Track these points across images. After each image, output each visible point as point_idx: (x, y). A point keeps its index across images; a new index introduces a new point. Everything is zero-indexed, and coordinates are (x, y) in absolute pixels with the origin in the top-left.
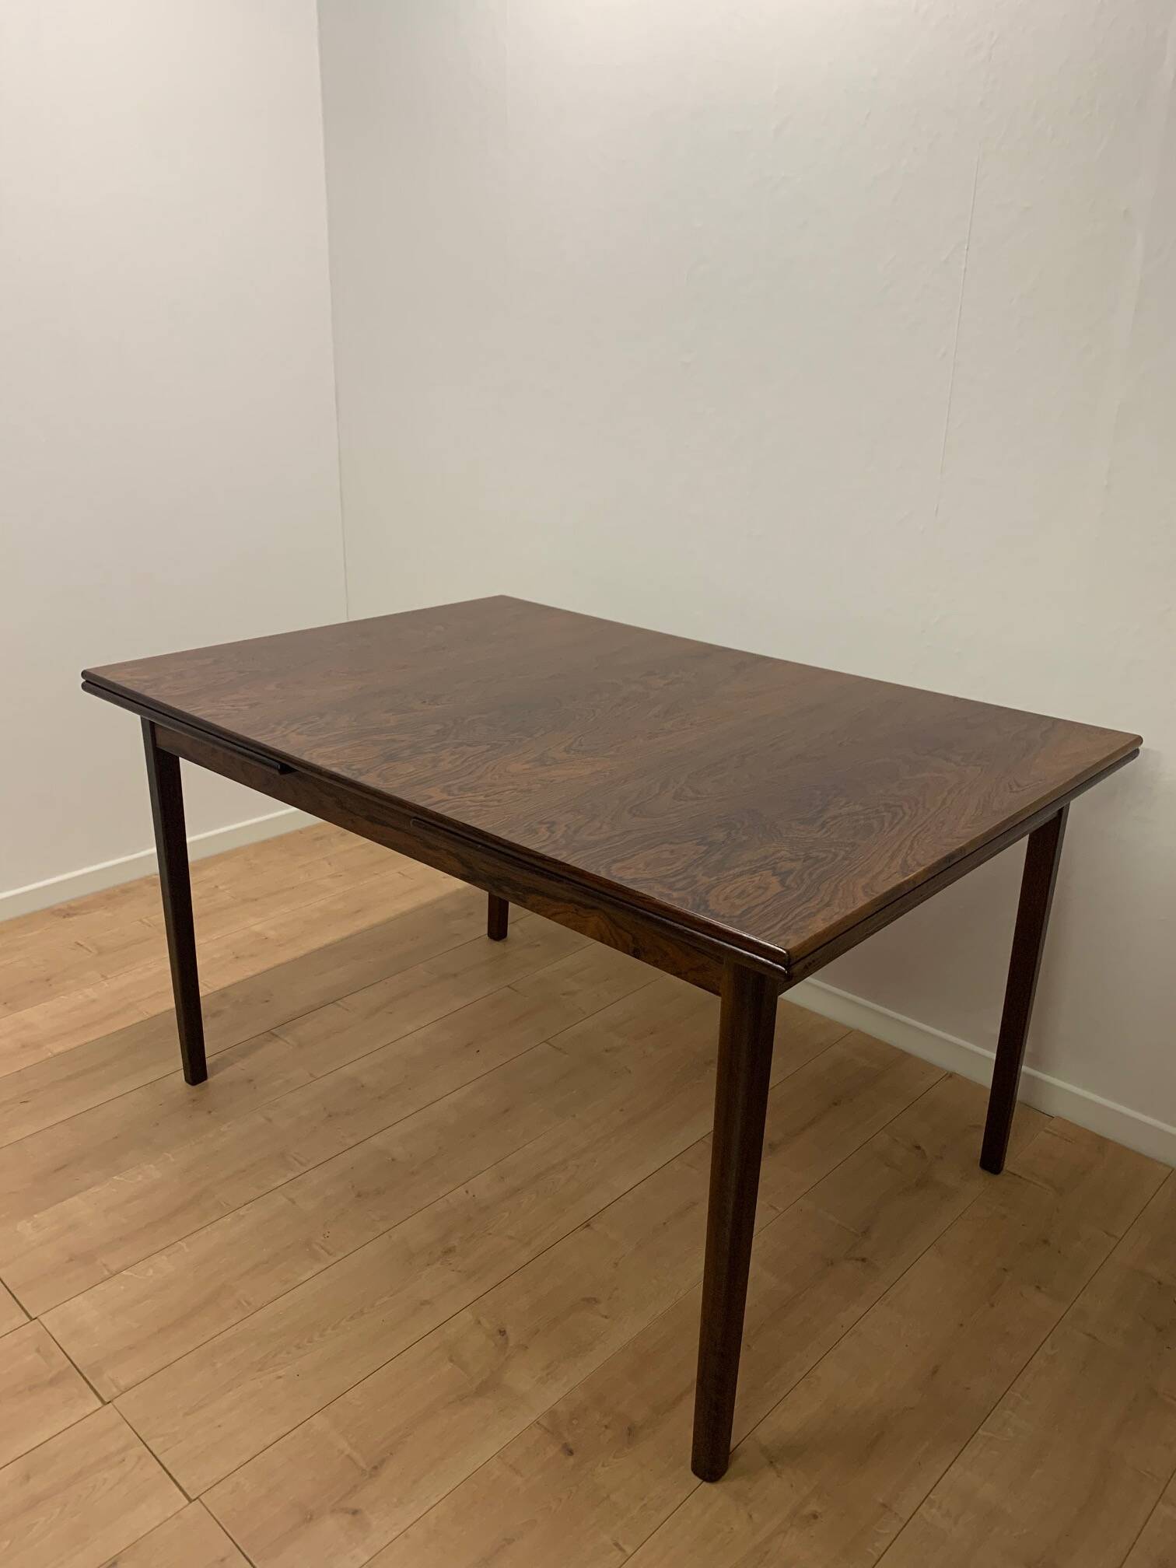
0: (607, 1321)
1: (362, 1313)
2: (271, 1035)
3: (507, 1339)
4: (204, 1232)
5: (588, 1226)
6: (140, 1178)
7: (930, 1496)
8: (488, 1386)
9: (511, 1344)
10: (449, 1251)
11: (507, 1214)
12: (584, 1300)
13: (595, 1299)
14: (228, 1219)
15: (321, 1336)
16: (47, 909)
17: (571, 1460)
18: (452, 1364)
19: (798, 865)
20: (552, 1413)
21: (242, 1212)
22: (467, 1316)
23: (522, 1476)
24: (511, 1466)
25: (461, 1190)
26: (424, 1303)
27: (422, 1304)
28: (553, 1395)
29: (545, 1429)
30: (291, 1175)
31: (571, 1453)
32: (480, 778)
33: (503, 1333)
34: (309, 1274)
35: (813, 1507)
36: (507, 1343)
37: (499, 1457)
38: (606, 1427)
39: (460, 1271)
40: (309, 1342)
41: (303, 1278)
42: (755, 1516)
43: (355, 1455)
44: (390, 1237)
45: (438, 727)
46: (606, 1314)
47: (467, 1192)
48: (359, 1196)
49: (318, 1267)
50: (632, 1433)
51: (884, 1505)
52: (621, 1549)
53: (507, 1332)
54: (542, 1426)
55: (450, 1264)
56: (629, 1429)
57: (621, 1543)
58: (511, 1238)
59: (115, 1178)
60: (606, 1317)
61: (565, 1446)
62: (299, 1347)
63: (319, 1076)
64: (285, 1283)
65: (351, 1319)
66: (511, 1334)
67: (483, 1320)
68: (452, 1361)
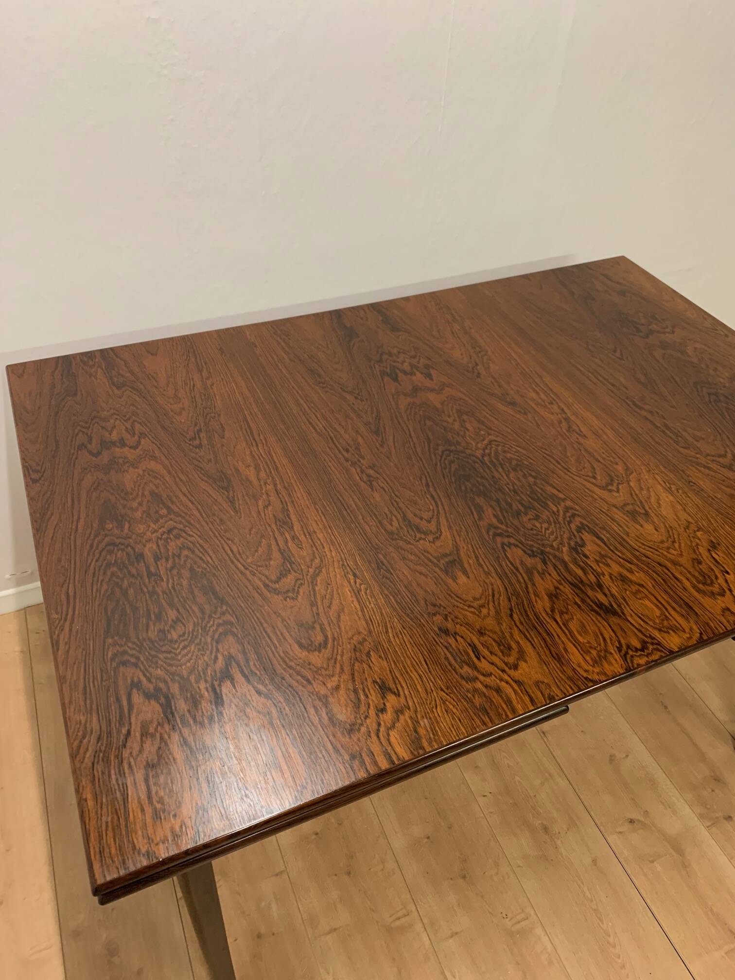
0: (630, 757)
1: (596, 910)
3: (638, 820)
9: (641, 819)
10: (546, 829)
11: (517, 778)
13: (611, 756)
15: (614, 947)
18: (655, 863)
20: (702, 817)
22: (613, 839)
25: (481, 800)
26: (595, 861)
29: (712, 824)
30: (419, 927)
31: (730, 817)
33: (632, 821)
34: (545, 939)
36: (641, 822)
38: (713, 791)
39: (568, 829)
40: (619, 958)
43: (727, 948)
44: (518, 867)
46: (624, 755)
47: (484, 796)
48: (464, 877)
49: (539, 931)
54: (710, 826)
55: (559, 833)
58: (542, 784)
60: (627, 756)
61: (725, 818)
62: (623, 967)
63: (283, 868)
64: (551, 962)
65: (601, 920)
66: (634, 816)
67: (619, 829)
68: (652, 862)
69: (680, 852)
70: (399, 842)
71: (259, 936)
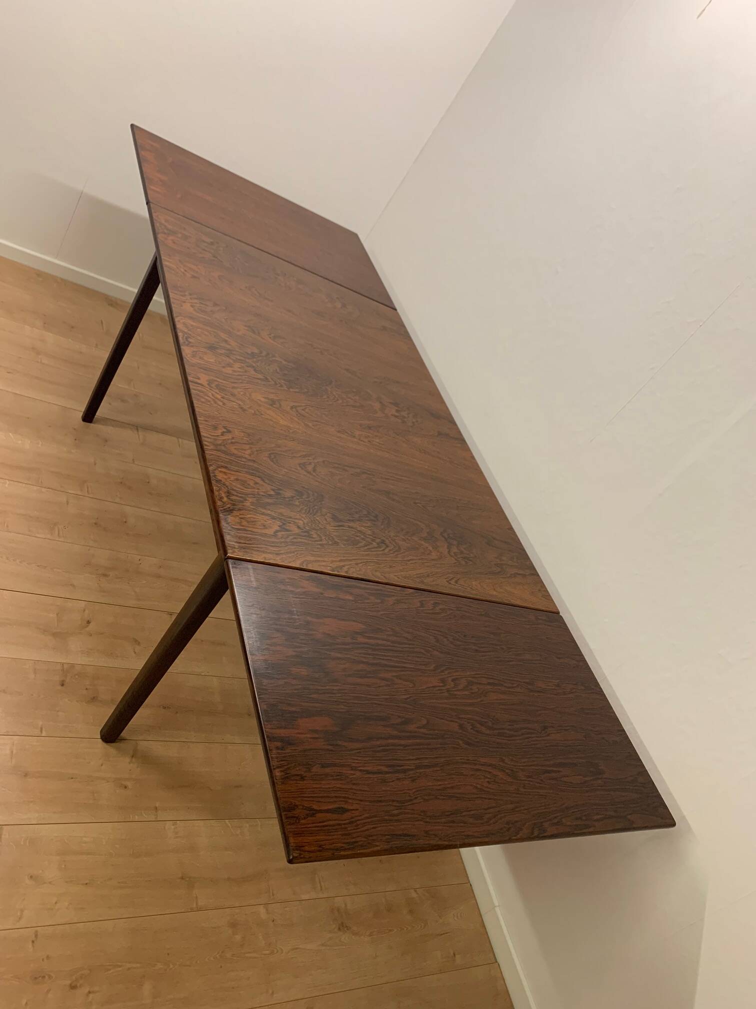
0: (134, 655)
1: (45, 567)
2: (136, 427)
3: (88, 626)
4: (21, 484)
5: (171, 614)
6: (20, 442)
7: (178, 822)
8: (60, 637)
9: (87, 629)
10: (105, 575)
11: (145, 582)
12: (134, 639)
14: (35, 488)
15: (20, 562)
16: (106, 295)
17: (60, 688)
19: (297, 531)
20: (72, 666)
21: (43, 490)
22: (83, 605)
23: (35, 676)
24: (35, 669)
25: (139, 557)
26: (73, 585)
27: (71, 585)
28: (81, 660)
30: (79, 493)
31: (63, 685)
32: (233, 388)
33: (89, 622)
34: (42, 536)
35: (129, 784)
36: (86, 627)
37: (35, 662)
38: (87, 689)
39: (100, 586)
40: (14, 560)
41: (38, 536)
42: (103, 766)
44: (89, 550)
45: (256, 351)
46: (136, 651)
47: (140, 560)
48: (96, 524)
49: (49, 536)
50: (94, 699)
51: (156, 808)
52: (41, 731)
53: (91, 624)
54: (63, 667)
55: (100, 580)
56: (94, 698)
57: (44, 729)
58: (135, 592)
59: (10, 434)
60: (135, 653)
61: (63, 681)
62: (7, 558)
63: (136, 463)
64: (30, 531)
65: (38, 566)
66: (91, 626)
67: (87, 611)
68: (57, 615)
69: (55, 635)
70: (128, 509)
71: (106, 441)
